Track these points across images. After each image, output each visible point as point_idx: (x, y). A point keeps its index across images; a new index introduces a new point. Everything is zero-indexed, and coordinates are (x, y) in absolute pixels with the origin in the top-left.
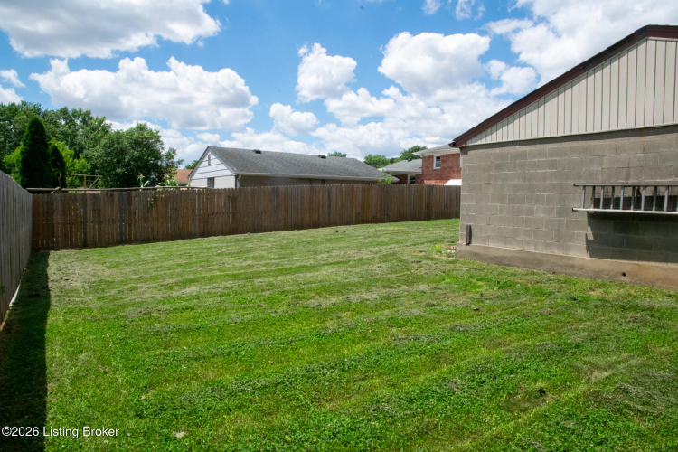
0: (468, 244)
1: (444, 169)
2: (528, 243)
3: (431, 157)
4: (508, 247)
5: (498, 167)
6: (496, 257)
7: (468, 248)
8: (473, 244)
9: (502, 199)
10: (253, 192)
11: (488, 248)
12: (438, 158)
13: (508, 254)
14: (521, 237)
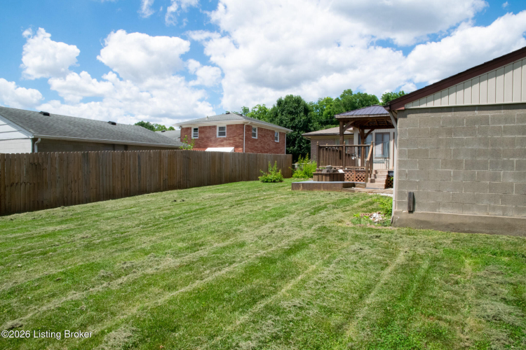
0: (411, 212)
1: (201, 139)
2: (494, 209)
3: (190, 129)
4: (466, 213)
5: (450, 132)
6: (452, 224)
7: (411, 216)
8: (417, 211)
9: (457, 164)
10: (61, 157)
11: (440, 215)
12: (196, 130)
13: (468, 221)
14: (485, 203)
